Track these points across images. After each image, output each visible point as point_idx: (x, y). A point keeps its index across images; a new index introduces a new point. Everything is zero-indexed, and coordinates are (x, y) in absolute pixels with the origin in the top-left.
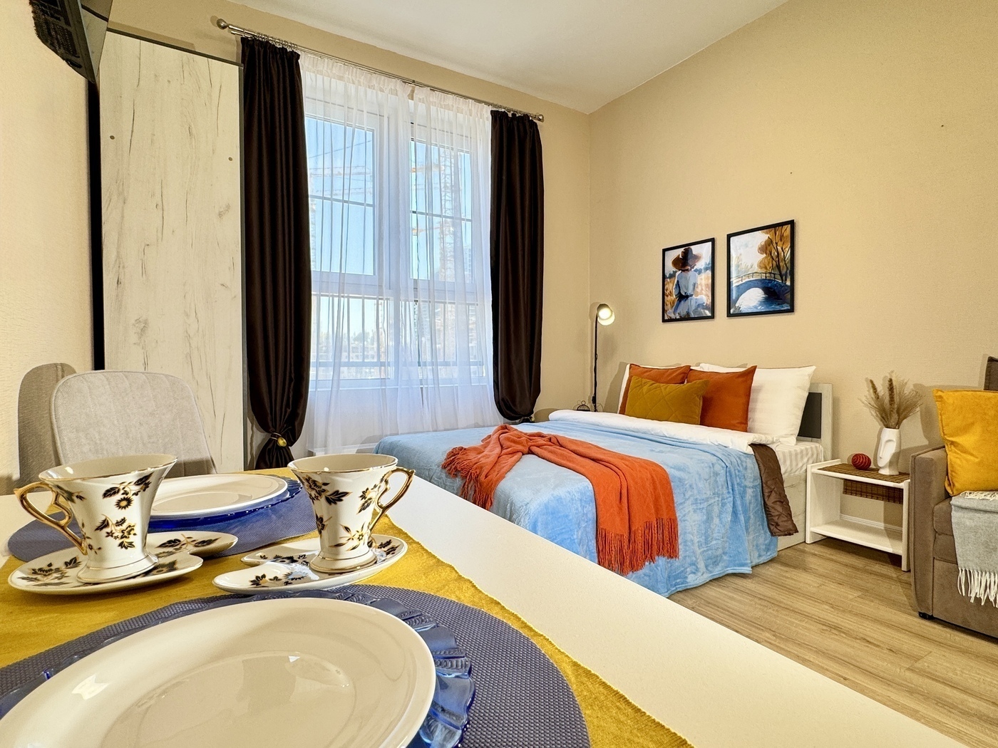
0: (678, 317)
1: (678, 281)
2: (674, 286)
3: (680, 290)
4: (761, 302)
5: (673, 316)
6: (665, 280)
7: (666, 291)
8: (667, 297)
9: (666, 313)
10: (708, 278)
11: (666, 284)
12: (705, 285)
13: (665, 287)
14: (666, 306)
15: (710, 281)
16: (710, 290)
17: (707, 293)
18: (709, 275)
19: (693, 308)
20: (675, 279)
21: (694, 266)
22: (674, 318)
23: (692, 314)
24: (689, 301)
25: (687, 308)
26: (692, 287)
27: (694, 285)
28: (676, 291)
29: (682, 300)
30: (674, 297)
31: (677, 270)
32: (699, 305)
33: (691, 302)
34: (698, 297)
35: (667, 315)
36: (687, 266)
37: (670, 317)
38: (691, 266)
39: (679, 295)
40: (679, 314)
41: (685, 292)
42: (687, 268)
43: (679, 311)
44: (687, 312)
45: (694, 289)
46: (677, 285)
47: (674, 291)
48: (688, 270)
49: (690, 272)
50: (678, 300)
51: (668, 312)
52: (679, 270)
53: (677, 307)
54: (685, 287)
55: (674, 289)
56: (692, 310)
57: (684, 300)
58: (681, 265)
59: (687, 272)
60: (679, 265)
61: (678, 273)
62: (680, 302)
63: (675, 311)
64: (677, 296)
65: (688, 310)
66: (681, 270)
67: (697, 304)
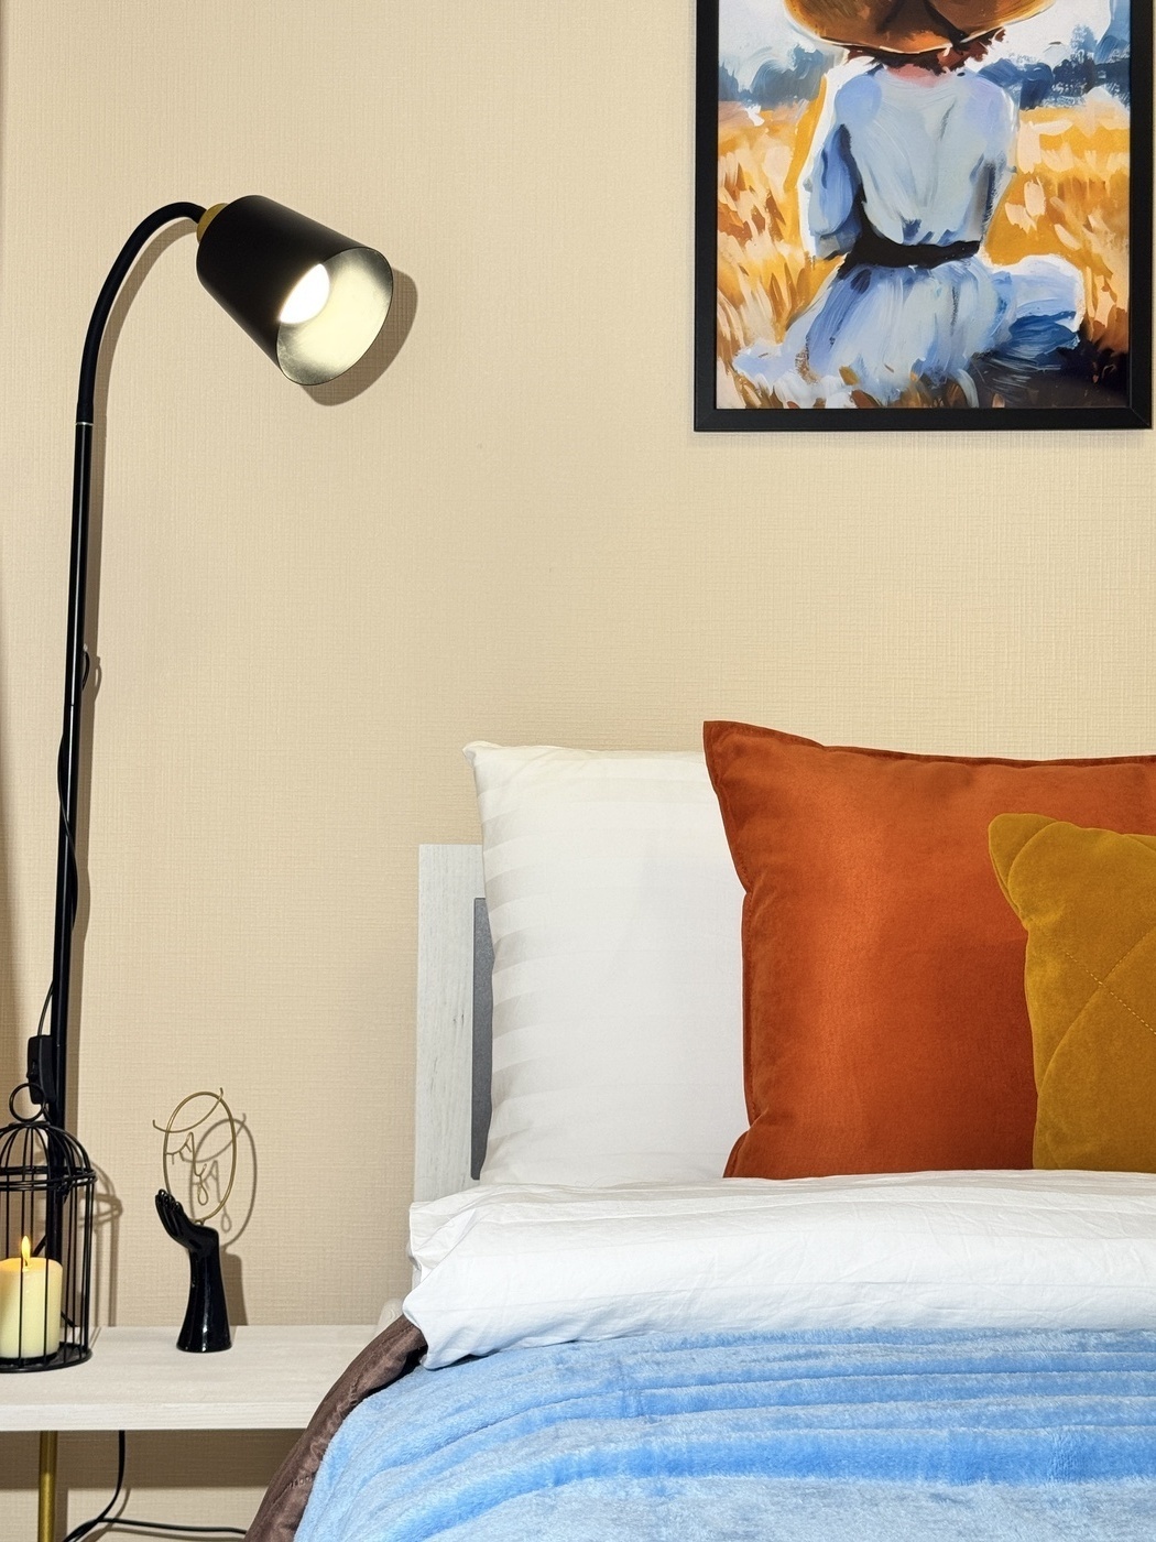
0: (839, 399)
1: (842, 136)
2: (810, 167)
3: (859, 197)
5: (794, 391)
6: (723, 109)
7: (735, 197)
8: (742, 244)
9: (729, 364)
10: (1103, 141)
11: (733, 146)
12: (1076, 188)
13: (726, 167)
14: (731, 310)
15: (1121, 162)
16: (1113, 228)
17: (1096, 249)
18: (1108, 125)
19: (977, 341)
20: (815, 113)
21: (986, 39)
22: (806, 404)
23: (967, 383)
24: (946, 291)
25: (927, 337)
26: (964, 193)
27: (987, 178)
28: (823, 201)
29: (875, 273)
30: (810, 245)
31: (829, 47)
32: (1023, 326)
33: (955, 294)
34: (1014, 270)
35: (737, 377)
36: (921, 28)
37: (764, 394)
38: (954, 35)
39: (851, 237)
40: (847, 375)
41: (911, 217)
42: (926, 42)
43: (845, 353)
44: (917, 366)
45: (989, 207)
46: (834, 159)
47: (804, 197)
48: (930, 62)
49: (951, 76)
50: (844, 272)
51: (746, 352)
52: (855, 52)
53: (834, 320)
54: (909, 184)
55: (808, 187)
56: (966, 355)
57: (900, 276)
58: (866, 13)
59: (928, 75)
60: (856, 11)
61: (848, 70)
62: (862, 285)
63: (807, 354)
64: (834, 244)
65: (932, 350)
66: (867, 51)
67: (1010, 317)
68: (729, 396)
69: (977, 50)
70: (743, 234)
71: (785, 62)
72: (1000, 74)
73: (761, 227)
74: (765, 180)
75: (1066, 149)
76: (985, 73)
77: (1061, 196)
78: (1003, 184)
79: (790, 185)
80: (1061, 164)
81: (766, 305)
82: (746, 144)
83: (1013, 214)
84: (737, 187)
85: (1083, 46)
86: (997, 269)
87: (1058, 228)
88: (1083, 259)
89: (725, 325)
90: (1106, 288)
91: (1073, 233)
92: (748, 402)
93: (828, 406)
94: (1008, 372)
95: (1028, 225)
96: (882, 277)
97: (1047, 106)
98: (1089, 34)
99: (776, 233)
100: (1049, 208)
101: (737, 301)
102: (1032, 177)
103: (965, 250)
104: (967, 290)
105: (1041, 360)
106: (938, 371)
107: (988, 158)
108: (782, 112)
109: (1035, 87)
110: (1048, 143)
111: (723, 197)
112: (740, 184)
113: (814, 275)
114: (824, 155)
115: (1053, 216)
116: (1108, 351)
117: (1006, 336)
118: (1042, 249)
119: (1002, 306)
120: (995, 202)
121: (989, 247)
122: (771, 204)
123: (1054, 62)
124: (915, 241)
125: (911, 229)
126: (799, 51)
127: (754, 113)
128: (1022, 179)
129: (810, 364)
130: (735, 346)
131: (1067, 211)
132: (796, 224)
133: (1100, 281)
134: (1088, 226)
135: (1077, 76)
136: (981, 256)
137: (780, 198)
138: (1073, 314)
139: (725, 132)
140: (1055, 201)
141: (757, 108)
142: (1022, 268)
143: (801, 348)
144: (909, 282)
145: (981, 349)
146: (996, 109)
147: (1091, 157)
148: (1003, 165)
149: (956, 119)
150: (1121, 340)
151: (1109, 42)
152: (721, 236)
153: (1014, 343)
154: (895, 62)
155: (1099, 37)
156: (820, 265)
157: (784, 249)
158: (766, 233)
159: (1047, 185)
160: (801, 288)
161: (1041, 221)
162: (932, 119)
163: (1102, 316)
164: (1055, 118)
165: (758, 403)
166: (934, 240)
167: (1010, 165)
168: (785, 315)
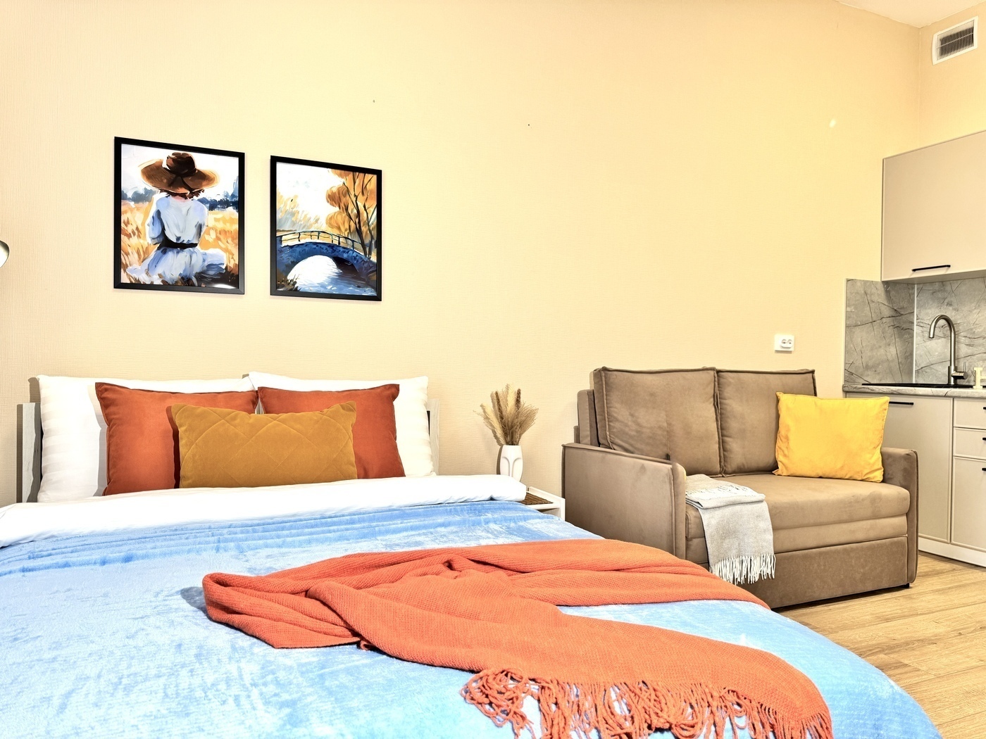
0: (158, 282)
1: (158, 213)
2: (149, 220)
3: (163, 229)
4: (333, 279)
5: (144, 279)
6: (123, 202)
7: (126, 226)
8: (129, 239)
9: (125, 271)
10: (231, 221)
11: (126, 212)
12: (224, 232)
13: (124, 218)
14: (125, 256)
15: (236, 227)
16: (234, 243)
17: (230, 248)
18: (233, 217)
19: (197, 269)
20: (150, 206)
21: (199, 192)
22: (148, 283)
23: (194, 280)
24: (188, 256)
25: (183, 268)
26: (194, 231)
27: (200, 227)
28: (153, 229)
29: (168, 249)
30: (149, 241)
31: (154, 189)
32: (210, 266)
33: (191, 257)
34: (207, 252)
35: (127, 274)
36: (181, 187)
37: (136, 279)
38: (191, 190)
39: (161, 239)
40: (160, 276)
41: (178, 236)
42: (182, 190)
43: (160, 270)
44: (180, 274)
45: (200, 235)
46: (156, 218)
47: (147, 228)
48: (184, 196)
49: (189, 200)
50: (159, 248)
51: (130, 268)
52: (162, 191)
53: (156, 261)
54: (178, 227)
55: (148, 225)
56: (194, 273)
57: (175, 251)
58: (165, 181)
59: (183, 199)
60: (162, 181)
61: (159, 196)
62: (164, 252)
63: (148, 269)
64: (156, 241)
65: (184, 271)
66: (166, 191)
67: (206, 264)
68: (125, 279)
69: (197, 194)
70: (129, 236)
71: (142, 192)
72: (203, 201)
73: (134, 234)
74: (135, 222)
75: (221, 223)
76: (199, 200)
77: (220, 234)
78: (204, 229)
79: (143, 224)
80: (220, 226)
81: (136, 256)
82: (130, 212)
83: (207, 237)
84: (127, 223)
85: (226, 196)
86: (202, 251)
87: (219, 242)
88: (226, 250)
89: (124, 259)
90: (232, 258)
91: (223, 244)
92: (131, 281)
93: (155, 283)
94: (206, 277)
95: (211, 240)
96: (170, 251)
97: (216, 210)
98: (228, 194)
99: (139, 236)
100: (217, 237)
101: (127, 254)
102: (212, 228)
103: (194, 245)
104: (194, 256)
105: (215, 275)
106: (186, 276)
107: (200, 222)
108: (140, 204)
109: (213, 205)
110: (216, 220)
111: (123, 225)
112: (128, 222)
113: (150, 249)
114: (153, 217)
115: (218, 239)
116: (233, 274)
117: (205, 268)
118: (215, 247)
119: (204, 261)
120: (202, 234)
121: (200, 245)
122: (137, 229)
123: (218, 199)
124: (179, 242)
125: (178, 239)
126: (145, 189)
127: (132, 204)
128: (209, 229)
129: (149, 272)
130: (127, 266)
131: (222, 237)
132: (145, 234)
133: (231, 256)
134: (227, 242)
135: (224, 204)
136: (198, 247)
137: (140, 227)
138: (223, 264)
139: (123, 208)
140: (218, 235)
141: (133, 203)
142: (211, 251)
143: (146, 267)
144: (178, 253)
145: (198, 271)
146: (202, 210)
147: (228, 225)
148: (204, 224)
149: (191, 211)
150: (235, 272)
151: (233, 196)
152: (122, 236)
153: (208, 270)
154: (174, 195)
155: (230, 195)
156: (152, 246)
157: (141, 241)
158: (136, 236)
159: (216, 231)
160: (146, 252)
161: (214, 240)
162: (184, 210)
163: (231, 265)
164: (218, 213)
165: (134, 282)
166: (185, 242)
167: (206, 224)
168: (142, 260)
